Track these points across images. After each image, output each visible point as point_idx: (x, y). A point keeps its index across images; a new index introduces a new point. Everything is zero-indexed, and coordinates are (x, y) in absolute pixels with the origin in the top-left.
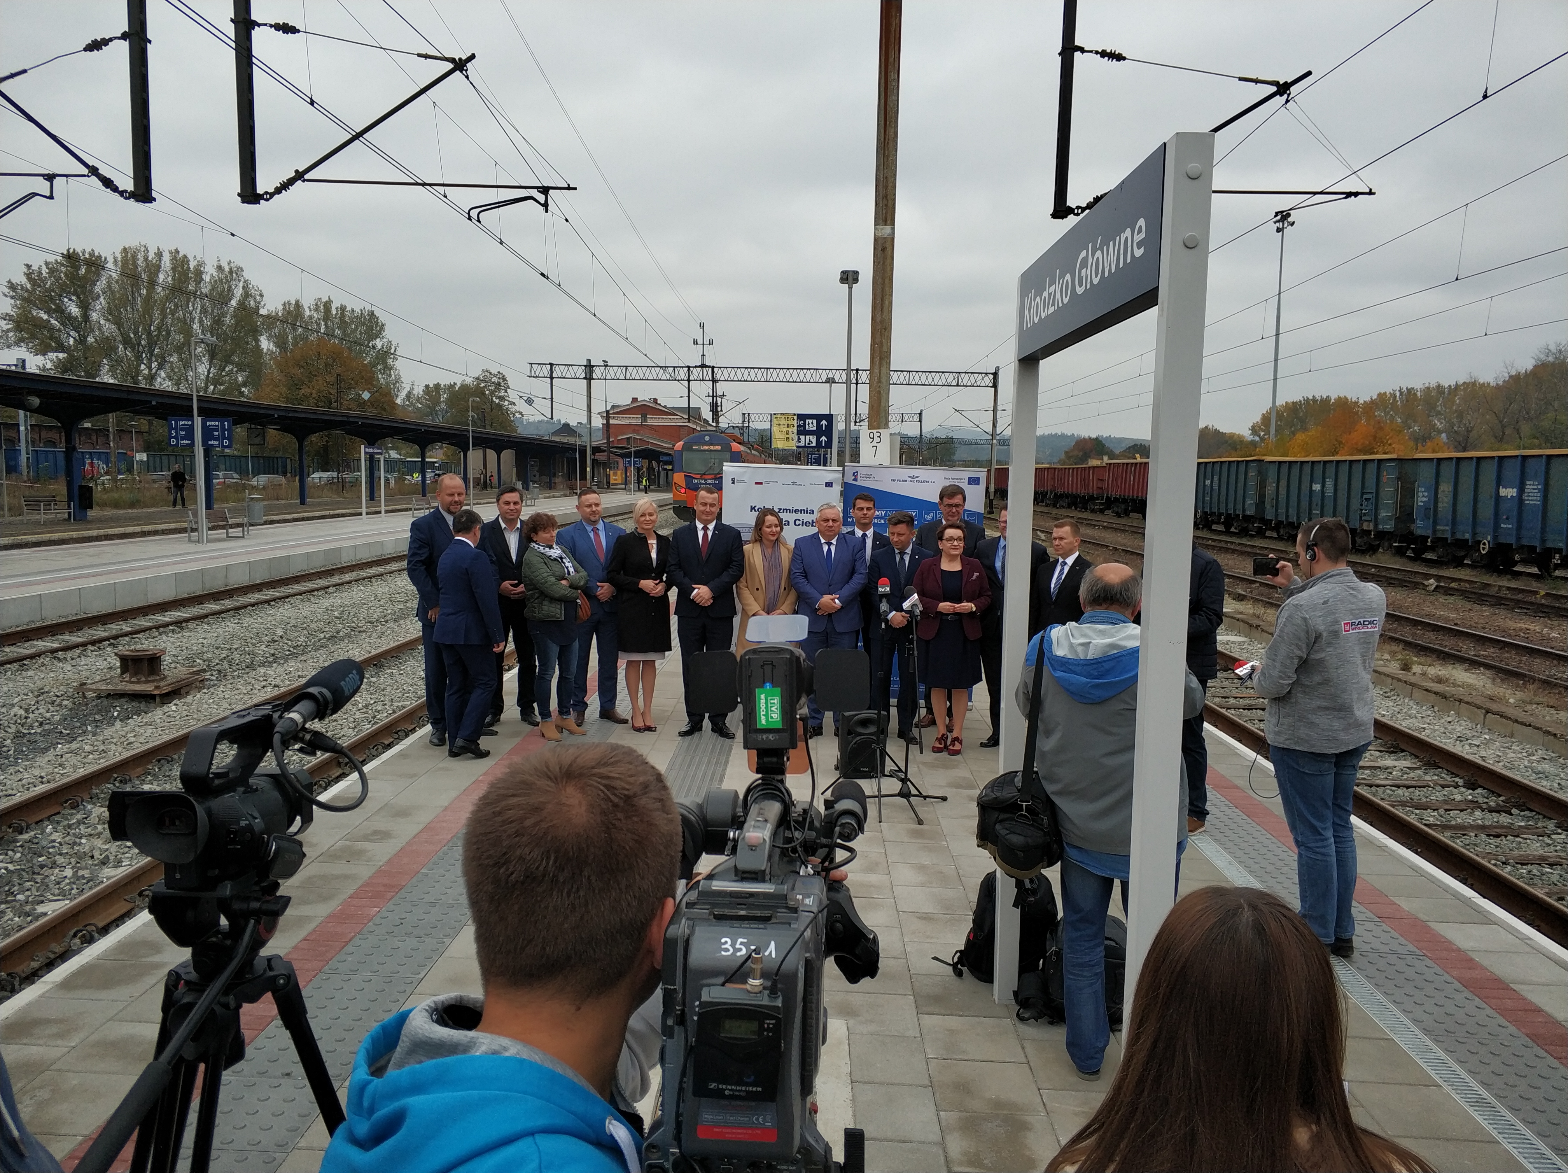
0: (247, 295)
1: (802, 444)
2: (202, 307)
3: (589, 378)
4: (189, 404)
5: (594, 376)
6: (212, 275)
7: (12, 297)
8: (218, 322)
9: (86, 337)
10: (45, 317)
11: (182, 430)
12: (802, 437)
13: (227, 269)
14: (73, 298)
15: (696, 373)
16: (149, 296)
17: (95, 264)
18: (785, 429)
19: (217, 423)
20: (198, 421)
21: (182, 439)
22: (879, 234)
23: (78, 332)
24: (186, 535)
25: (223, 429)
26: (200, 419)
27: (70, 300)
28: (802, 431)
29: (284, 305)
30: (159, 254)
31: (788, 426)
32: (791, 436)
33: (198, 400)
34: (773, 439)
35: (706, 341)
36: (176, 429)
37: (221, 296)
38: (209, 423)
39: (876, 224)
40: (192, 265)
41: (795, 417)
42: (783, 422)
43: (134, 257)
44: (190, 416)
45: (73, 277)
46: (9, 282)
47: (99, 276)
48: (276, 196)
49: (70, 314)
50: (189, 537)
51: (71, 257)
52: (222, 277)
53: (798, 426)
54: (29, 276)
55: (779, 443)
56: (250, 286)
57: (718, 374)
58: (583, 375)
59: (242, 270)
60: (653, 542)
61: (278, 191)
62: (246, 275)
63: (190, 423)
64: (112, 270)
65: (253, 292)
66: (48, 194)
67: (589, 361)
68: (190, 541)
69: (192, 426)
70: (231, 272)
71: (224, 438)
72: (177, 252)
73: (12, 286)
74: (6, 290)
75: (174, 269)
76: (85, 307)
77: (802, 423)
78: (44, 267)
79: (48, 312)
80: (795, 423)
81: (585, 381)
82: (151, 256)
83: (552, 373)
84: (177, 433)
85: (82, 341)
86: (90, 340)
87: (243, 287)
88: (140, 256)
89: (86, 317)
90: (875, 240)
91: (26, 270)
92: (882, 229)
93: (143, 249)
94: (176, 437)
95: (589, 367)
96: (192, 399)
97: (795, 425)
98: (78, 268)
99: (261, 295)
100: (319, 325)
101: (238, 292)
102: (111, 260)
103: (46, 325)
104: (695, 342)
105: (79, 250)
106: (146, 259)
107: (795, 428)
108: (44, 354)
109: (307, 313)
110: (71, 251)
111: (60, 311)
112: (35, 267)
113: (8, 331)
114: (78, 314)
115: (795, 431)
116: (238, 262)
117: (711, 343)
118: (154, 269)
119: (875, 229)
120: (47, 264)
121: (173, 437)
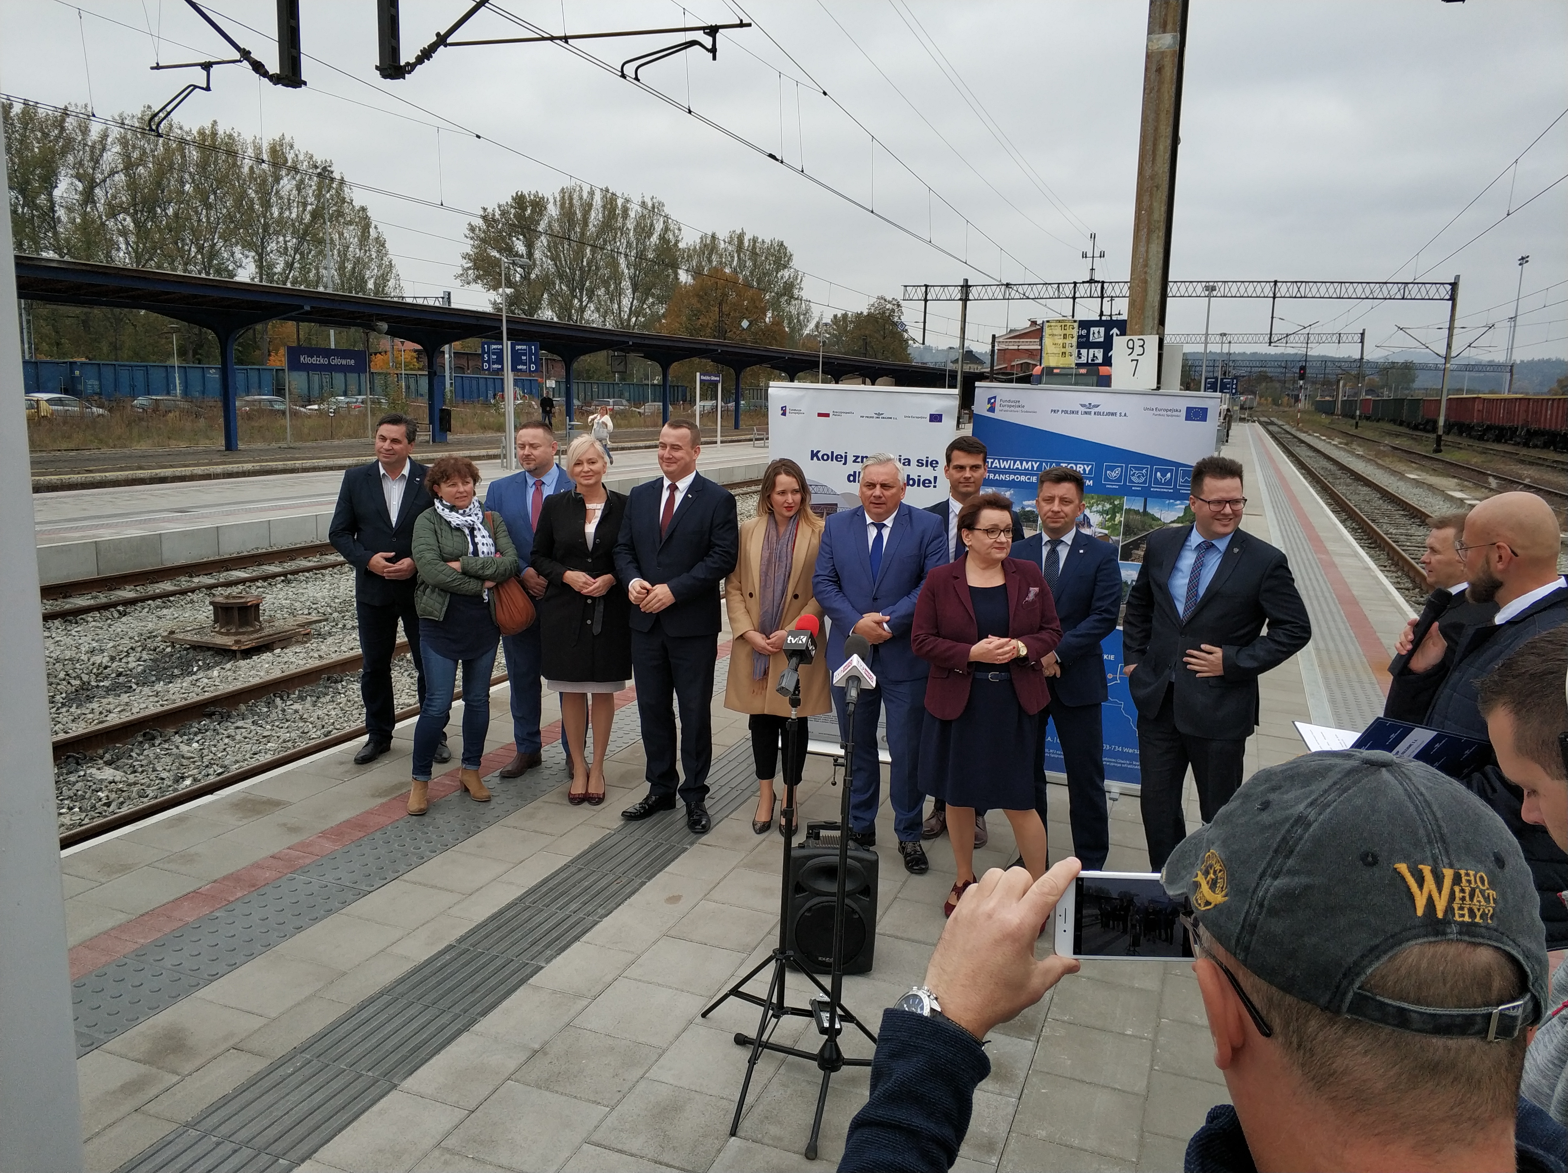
0: (666, 229)
1: (1084, 360)
2: (628, 242)
3: (965, 300)
4: (497, 324)
5: (971, 297)
6: (637, 211)
7: (472, 238)
8: (641, 256)
9: (529, 274)
10: (498, 255)
11: (494, 354)
12: (1084, 352)
13: (650, 205)
14: (521, 237)
15: (1082, 290)
16: (583, 234)
17: (539, 205)
18: (1061, 341)
19: (524, 347)
20: (507, 345)
21: (494, 363)
22: (1155, 47)
23: (524, 269)
24: (499, 461)
25: (531, 354)
26: (509, 342)
27: (518, 239)
28: (1084, 343)
29: (701, 238)
30: (592, 193)
31: (1065, 336)
32: (1068, 350)
33: (507, 321)
34: (1044, 355)
35: (1097, 254)
36: (488, 353)
37: (644, 230)
38: (518, 347)
39: (1150, 32)
40: (620, 202)
41: (1076, 325)
42: (1058, 331)
43: (571, 198)
44: (499, 340)
45: (520, 217)
46: (470, 224)
47: (541, 214)
48: (419, 67)
49: (517, 252)
50: (502, 462)
51: (520, 200)
52: (645, 212)
53: (1079, 337)
54: (484, 218)
55: (1051, 360)
56: (670, 221)
57: (1109, 291)
58: (959, 296)
59: (663, 205)
60: (596, 509)
61: (420, 60)
62: (667, 210)
63: (500, 347)
64: (553, 210)
65: (672, 227)
66: (205, 86)
67: (966, 280)
68: (502, 466)
69: (502, 350)
70: (653, 207)
71: (531, 362)
72: (607, 190)
73: (472, 229)
74: (467, 232)
75: (604, 207)
76: (530, 246)
77: (1084, 332)
78: (497, 210)
79: (499, 251)
80: (1075, 332)
81: (961, 302)
82: (585, 195)
83: (926, 294)
84: (489, 357)
85: (526, 277)
86: (533, 276)
87: (664, 222)
88: (576, 197)
89: (530, 255)
90: (1148, 56)
91: (482, 213)
92: (1159, 39)
93: (578, 189)
94: (488, 362)
95: (966, 287)
96: (502, 320)
97: (1076, 335)
98: (524, 209)
99: (680, 229)
100: (733, 257)
101: (659, 226)
102: (551, 200)
103: (497, 263)
104: (1085, 255)
105: (526, 193)
106: (581, 198)
107: (1075, 339)
108: (495, 288)
109: (722, 245)
110: (519, 193)
111: (509, 250)
112: (490, 210)
113: (469, 268)
114: (524, 253)
115: (1075, 344)
116: (660, 198)
117: (1102, 255)
118: (588, 207)
119: (1149, 40)
120: (499, 206)
121: (486, 362)
